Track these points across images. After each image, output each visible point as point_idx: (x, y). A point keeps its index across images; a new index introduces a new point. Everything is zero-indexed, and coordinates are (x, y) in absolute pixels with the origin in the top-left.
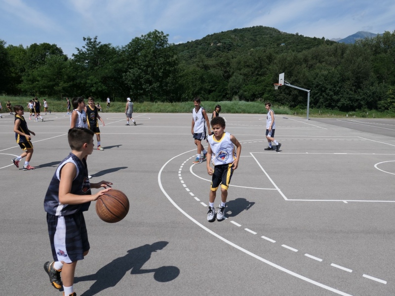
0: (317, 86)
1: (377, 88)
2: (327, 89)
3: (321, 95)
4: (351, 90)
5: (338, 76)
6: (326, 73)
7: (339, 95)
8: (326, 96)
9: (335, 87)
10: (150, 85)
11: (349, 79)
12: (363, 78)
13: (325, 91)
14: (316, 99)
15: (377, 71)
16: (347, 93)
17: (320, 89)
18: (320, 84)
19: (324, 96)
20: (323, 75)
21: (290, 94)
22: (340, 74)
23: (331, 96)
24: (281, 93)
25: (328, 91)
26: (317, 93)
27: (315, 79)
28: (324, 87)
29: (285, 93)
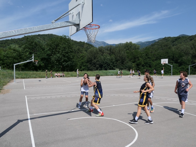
0: (106, 63)
1: (130, 64)
2: (110, 64)
3: (108, 67)
4: (120, 65)
5: (114, 59)
6: (109, 57)
7: (115, 67)
8: (110, 67)
9: (113, 63)
10: (67, 63)
11: (119, 61)
12: (124, 60)
13: (109, 65)
14: (106, 68)
15: (128, 58)
16: (119, 66)
17: (108, 65)
18: (107, 62)
19: (109, 67)
20: (108, 58)
21: (95, 67)
22: (115, 58)
23: (112, 67)
24: (91, 66)
25: (111, 65)
26: (106, 66)
27: (104, 60)
28: (109, 63)
29: (93, 66)
